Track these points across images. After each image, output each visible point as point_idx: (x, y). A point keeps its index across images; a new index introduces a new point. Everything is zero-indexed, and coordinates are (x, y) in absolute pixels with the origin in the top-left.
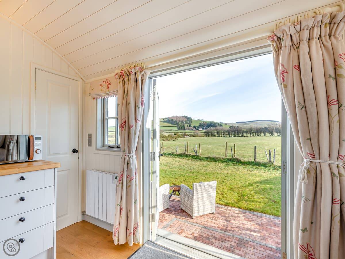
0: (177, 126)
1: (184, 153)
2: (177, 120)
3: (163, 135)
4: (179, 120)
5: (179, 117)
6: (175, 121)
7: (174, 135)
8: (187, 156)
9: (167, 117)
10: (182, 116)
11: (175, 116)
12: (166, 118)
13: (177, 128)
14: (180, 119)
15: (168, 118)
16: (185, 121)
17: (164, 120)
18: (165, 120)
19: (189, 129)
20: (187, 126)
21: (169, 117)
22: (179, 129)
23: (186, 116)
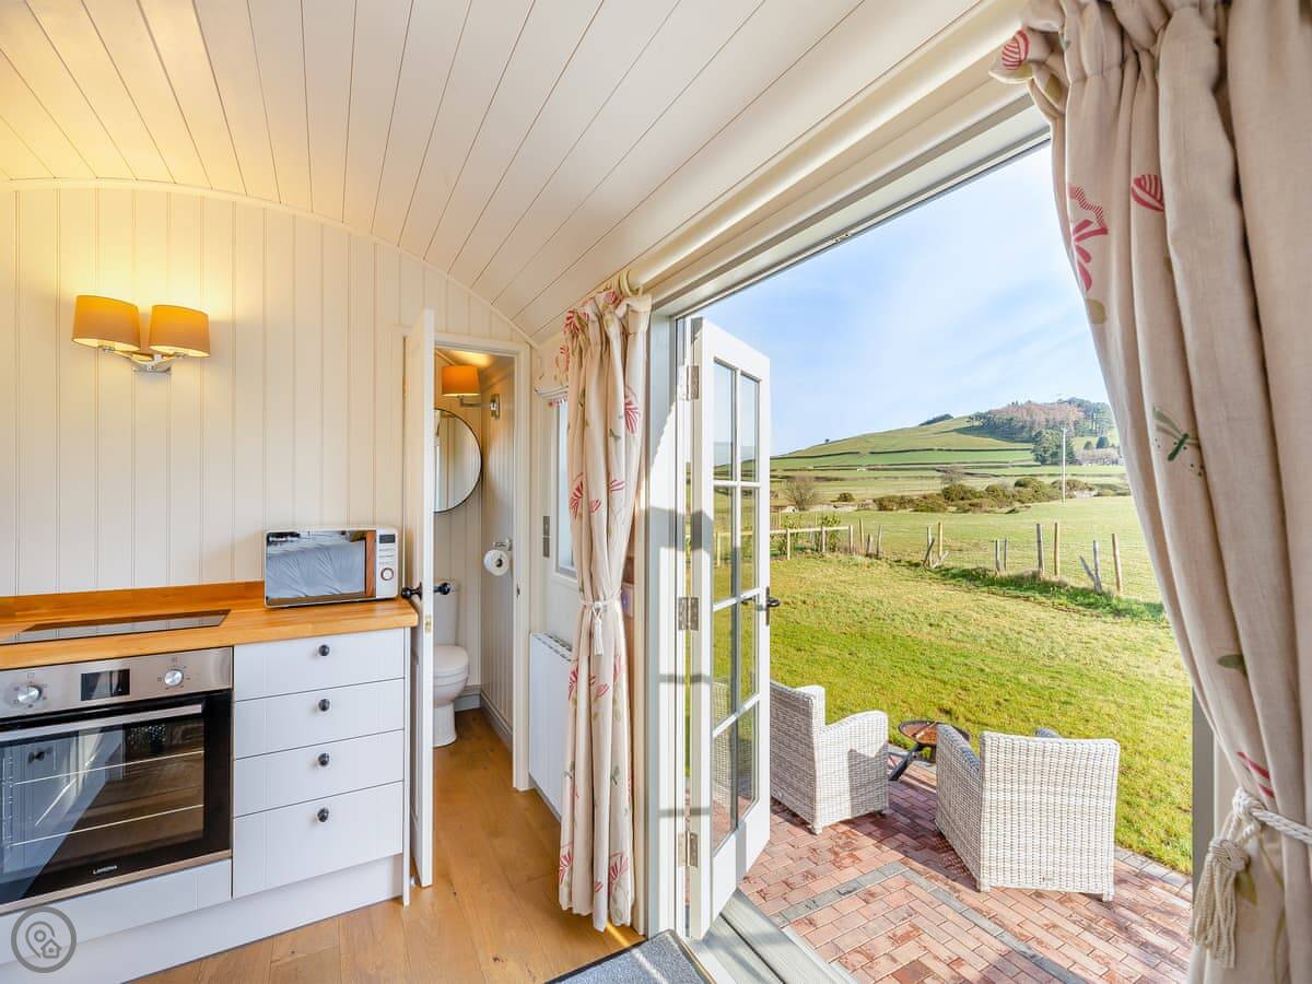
0: (1031, 446)
1: (1035, 576)
2: (1033, 422)
3: (962, 486)
4: (1041, 418)
5: (1042, 407)
6: (1023, 427)
7: (1017, 488)
8: (1046, 588)
9: (983, 411)
10: (1061, 402)
11: (1022, 401)
12: (979, 416)
13: (1032, 456)
14: (1051, 417)
15: (990, 412)
16: (1076, 423)
17: (968, 425)
18: (977, 423)
19: (1094, 460)
20: (1088, 446)
21: (994, 408)
22: (1044, 462)
23: (1083, 401)
